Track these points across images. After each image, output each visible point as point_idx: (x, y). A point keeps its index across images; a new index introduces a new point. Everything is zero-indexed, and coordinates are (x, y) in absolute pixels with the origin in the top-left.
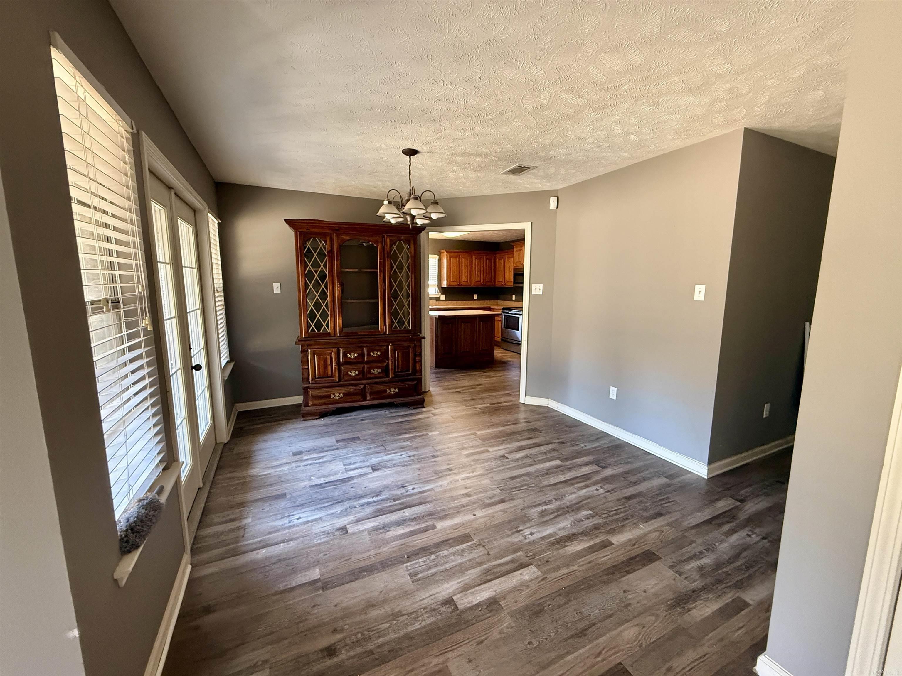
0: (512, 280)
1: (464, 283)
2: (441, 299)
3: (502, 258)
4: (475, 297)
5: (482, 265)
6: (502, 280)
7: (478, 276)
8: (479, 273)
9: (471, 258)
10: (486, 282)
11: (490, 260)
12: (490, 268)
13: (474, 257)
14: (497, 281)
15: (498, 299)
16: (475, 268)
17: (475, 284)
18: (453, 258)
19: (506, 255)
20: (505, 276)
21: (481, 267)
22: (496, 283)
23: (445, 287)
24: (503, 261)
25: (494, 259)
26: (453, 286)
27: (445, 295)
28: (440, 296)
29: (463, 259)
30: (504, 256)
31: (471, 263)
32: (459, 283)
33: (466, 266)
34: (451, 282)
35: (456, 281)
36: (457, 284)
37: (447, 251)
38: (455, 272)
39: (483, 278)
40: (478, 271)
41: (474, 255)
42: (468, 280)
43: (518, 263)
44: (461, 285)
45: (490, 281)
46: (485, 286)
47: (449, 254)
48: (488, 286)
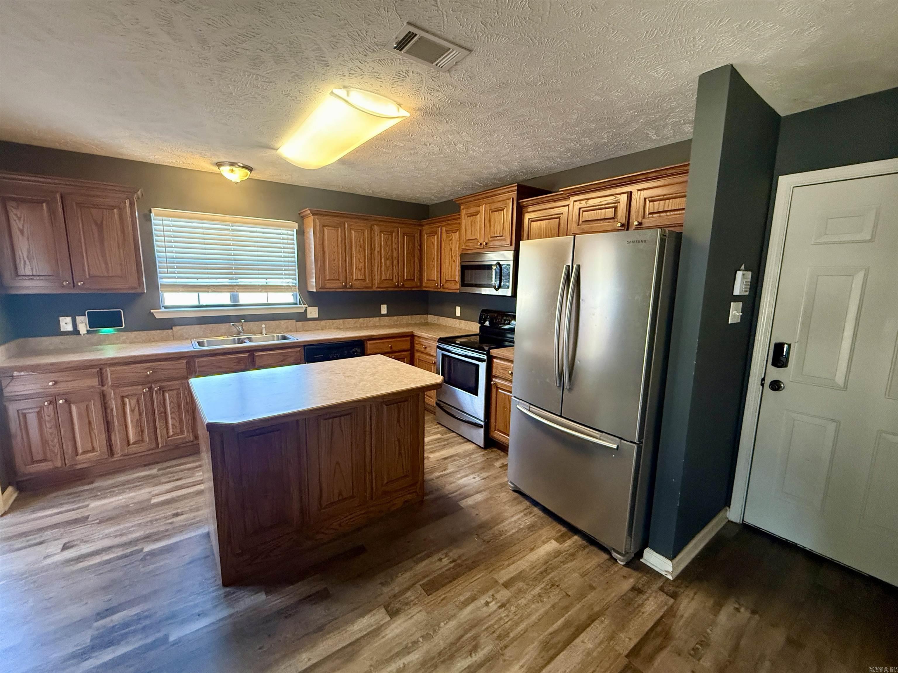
0: (458, 278)
1: (357, 284)
2: (309, 316)
3: (436, 233)
4: (384, 309)
5: (395, 246)
6: (435, 276)
7: (387, 267)
8: (388, 262)
9: (372, 230)
10: (404, 281)
11: (411, 236)
12: (411, 253)
13: (376, 228)
14: (425, 279)
15: (427, 314)
16: (380, 252)
17: (382, 286)
18: (330, 228)
19: (443, 226)
20: (443, 270)
21: (392, 251)
22: (424, 285)
23: (315, 291)
24: (438, 238)
25: (418, 234)
26: (333, 290)
27: (317, 308)
28: (306, 310)
29: (353, 232)
30: (440, 228)
31: (371, 241)
32: (346, 284)
33: (361, 247)
34: (328, 280)
35: (339, 280)
36: (340, 285)
37: (316, 212)
38: (334, 260)
39: (398, 273)
40: (387, 259)
41: (377, 225)
42: (365, 277)
43: (471, 241)
44: (351, 287)
45: (413, 278)
46: (403, 289)
47: (318, 219)
48: (407, 289)
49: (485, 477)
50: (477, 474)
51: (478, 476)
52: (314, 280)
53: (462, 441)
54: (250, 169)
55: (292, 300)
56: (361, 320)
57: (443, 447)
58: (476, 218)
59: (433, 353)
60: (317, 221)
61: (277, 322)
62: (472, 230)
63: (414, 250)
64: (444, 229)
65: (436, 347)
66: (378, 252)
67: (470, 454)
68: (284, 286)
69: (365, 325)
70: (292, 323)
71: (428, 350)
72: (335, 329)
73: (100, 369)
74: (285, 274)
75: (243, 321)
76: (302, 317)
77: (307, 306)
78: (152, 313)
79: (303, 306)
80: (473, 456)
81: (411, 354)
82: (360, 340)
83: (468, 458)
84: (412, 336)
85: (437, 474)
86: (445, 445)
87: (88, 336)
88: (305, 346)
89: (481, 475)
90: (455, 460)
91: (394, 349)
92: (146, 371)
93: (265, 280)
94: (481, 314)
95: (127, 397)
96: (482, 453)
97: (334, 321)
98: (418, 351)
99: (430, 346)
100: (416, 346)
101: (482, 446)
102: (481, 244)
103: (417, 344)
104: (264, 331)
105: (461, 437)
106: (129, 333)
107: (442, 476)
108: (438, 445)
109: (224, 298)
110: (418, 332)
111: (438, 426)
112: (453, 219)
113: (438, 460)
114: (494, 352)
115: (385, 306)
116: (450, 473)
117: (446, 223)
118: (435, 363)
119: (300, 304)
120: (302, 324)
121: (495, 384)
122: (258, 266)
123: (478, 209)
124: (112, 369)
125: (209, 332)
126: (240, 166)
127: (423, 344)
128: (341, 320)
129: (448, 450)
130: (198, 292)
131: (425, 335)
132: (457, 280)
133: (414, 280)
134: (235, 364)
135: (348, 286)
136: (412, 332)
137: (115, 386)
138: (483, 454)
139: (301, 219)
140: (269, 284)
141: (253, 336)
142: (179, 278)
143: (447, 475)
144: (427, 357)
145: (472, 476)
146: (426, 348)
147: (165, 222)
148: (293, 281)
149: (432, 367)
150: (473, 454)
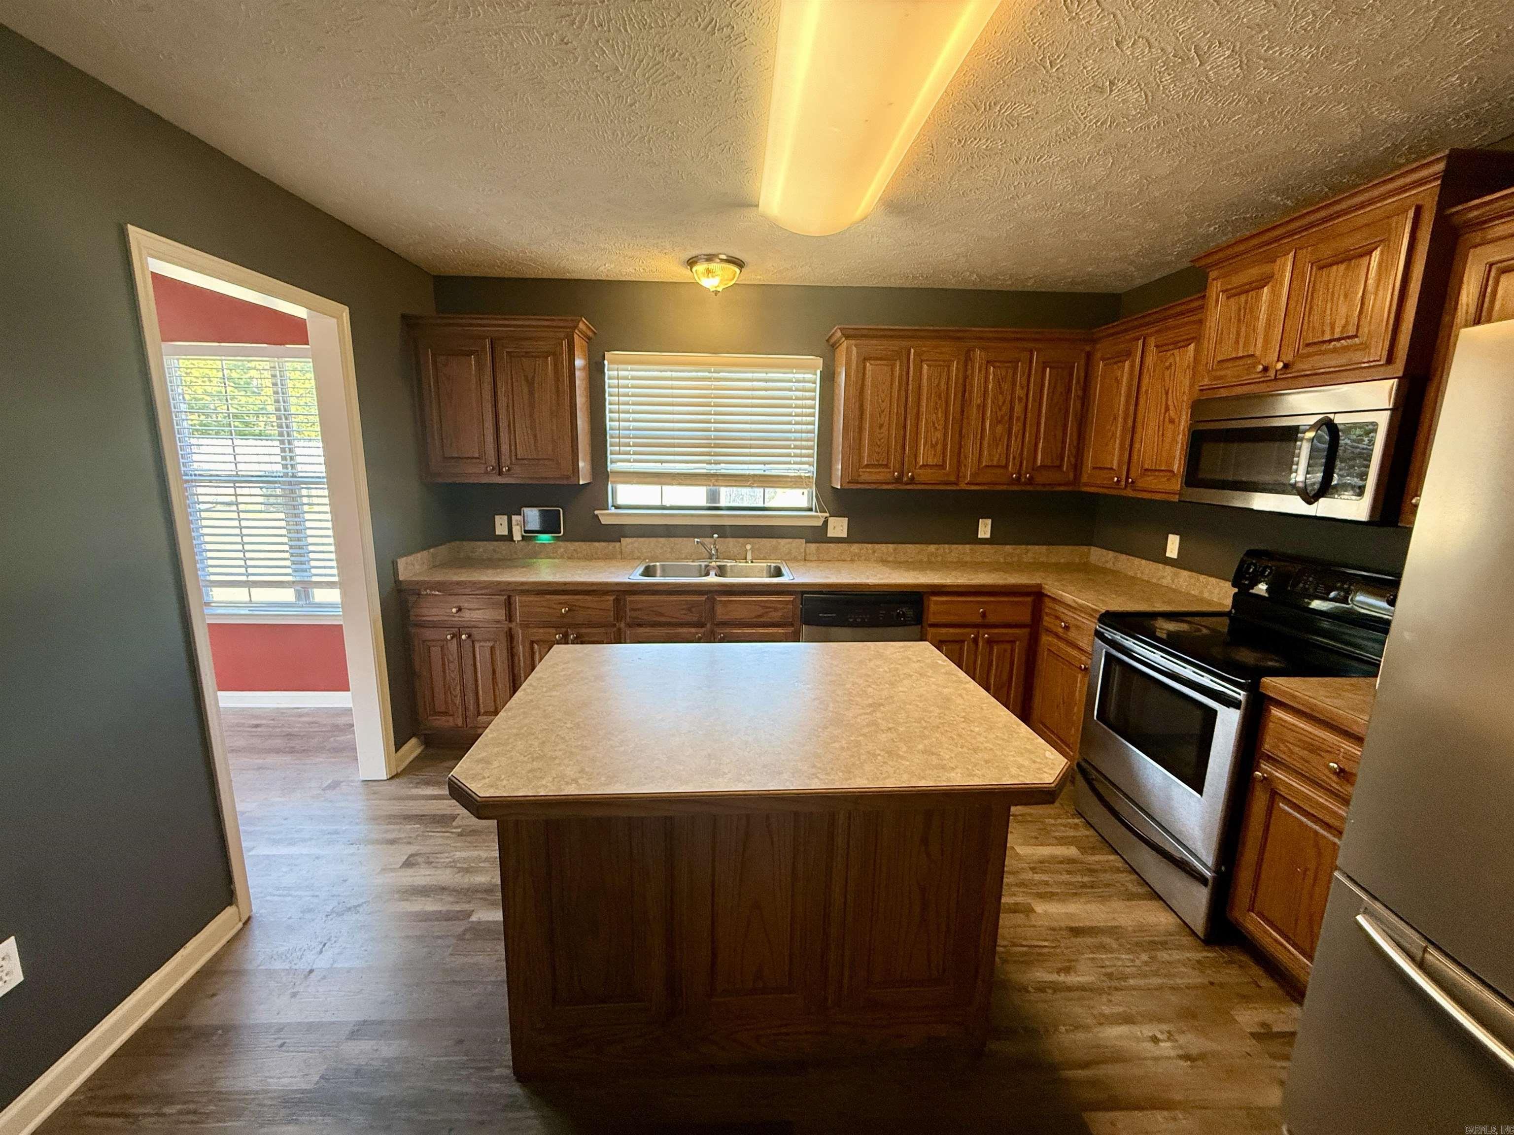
0: (1178, 465)
1: (924, 475)
2: (830, 534)
3: (1129, 354)
4: (985, 529)
5: (1019, 392)
6: (1115, 458)
7: (995, 441)
8: (999, 429)
9: (968, 359)
10: (1035, 469)
12: (1060, 406)
13: (980, 356)
14: (1089, 464)
15: (1089, 542)
16: (983, 407)
17: (979, 480)
18: (879, 362)
19: (1151, 335)
20: (1137, 446)
21: (1012, 402)
22: (1085, 479)
23: (839, 487)
24: (1132, 366)
25: (1083, 362)
26: (874, 486)
27: (847, 519)
28: (826, 522)
29: (925, 366)
30: (1140, 342)
31: (965, 381)
32: (902, 474)
33: (940, 398)
34: (867, 466)
35: (886, 466)
36: (889, 476)
37: (852, 332)
38: (881, 426)
39: (1021, 454)
40: (999, 422)
41: (982, 349)
42: (944, 461)
43: (1230, 364)
44: (912, 480)
45: (1057, 463)
46: (1030, 488)
47: (856, 346)
48: (1039, 488)
49: (1194, 1051)
50: (1165, 1027)
51: (1170, 1037)
52: (840, 467)
53: (1141, 890)
54: (740, 264)
55: (804, 504)
56: (932, 548)
57: (1075, 892)
58: (1258, 299)
59: (1084, 643)
60: (854, 349)
61: (774, 541)
62: (1238, 333)
63: (1067, 400)
64: (1152, 341)
65: (1093, 632)
66: (978, 406)
67: (1154, 945)
68: (791, 477)
69: (939, 559)
70: (798, 545)
71: (1072, 634)
72: (876, 561)
73: (509, 597)
74: (796, 456)
75: (715, 536)
76: (818, 535)
77: (827, 515)
78: (597, 516)
79: (819, 514)
80: (1164, 955)
81: (1031, 634)
82: (918, 593)
83: (1144, 957)
84: (1037, 596)
85: (1042, 975)
86: (1084, 885)
87: (522, 543)
88: (803, 593)
89: (1182, 1039)
90: (1102, 947)
91: (992, 619)
92: (559, 606)
93: (761, 466)
94: (1242, 562)
95: (537, 642)
96: (1199, 956)
97: (877, 546)
98: (1049, 631)
99: (1078, 627)
100: (1046, 618)
101: (1201, 934)
102: (1266, 369)
103: (1047, 614)
104: (749, 557)
105: (1135, 877)
106: (568, 544)
107: (1056, 988)
108: (1065, 877)
109: (696, 496)
110: (1053, 587)
111: (1076, 821)
112: (1182, 313)
113: (1054, 929)
114: (1274, 685)
115: (989, 521)
116: (1082, 988)
117: (1160, 325)
118: (1086, 669)
119: (816, 511)
120: (818, 548)
121: (1268, 781)
122: (751, 440)
123: (1266, 269)
124: (524, 598)
125: (669, 550)
126: (722, 260)
127: (1062, 616)
128: (891, 546)
129: (1088, 907)
130: (662, 484)
131: (1068, 597)
132: (1175, 468)
133: (1060, 467)
134: (684, 612)
135: (905, 479)
136: (1040, 586)
137: (525, 626)
138: (1198, 962)
139: (829, 351)
140: (767, 473)
141: (729, 564)
142: (635, 461)
143: (1069, 989)
144: (1069, 650)
145: (1148, 1030)
146: (1067, 628)
147: (621, 373)
148: (808, 469)
149: (1080, 676)
150: (1164, 945)
